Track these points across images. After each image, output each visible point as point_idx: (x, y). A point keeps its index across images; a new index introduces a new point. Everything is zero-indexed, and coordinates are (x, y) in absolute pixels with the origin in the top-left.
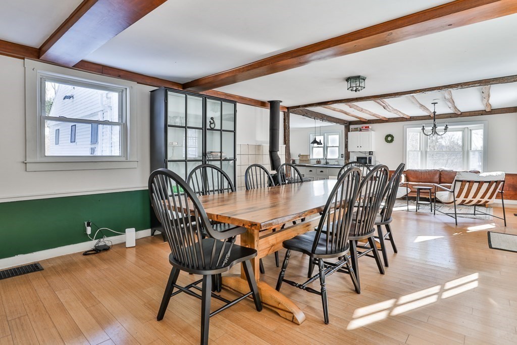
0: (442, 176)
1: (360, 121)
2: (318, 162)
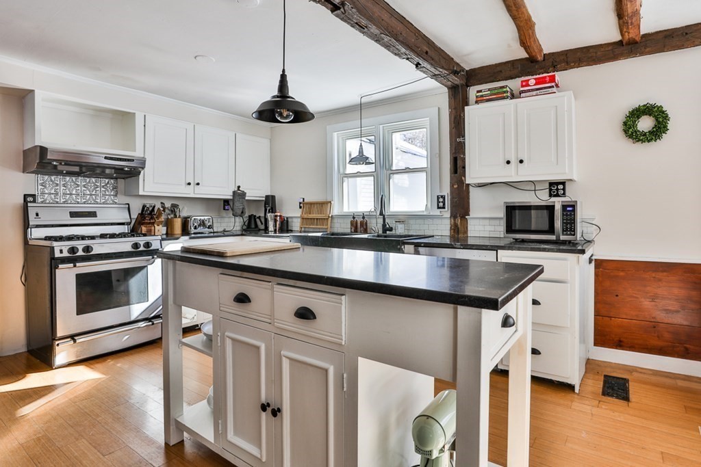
2: (360, 225)
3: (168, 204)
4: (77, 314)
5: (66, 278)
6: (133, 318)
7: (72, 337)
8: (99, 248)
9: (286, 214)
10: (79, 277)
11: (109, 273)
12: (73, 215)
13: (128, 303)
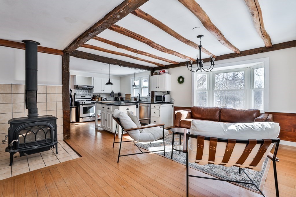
0: (221, 114)
1: (160, 67)
2: (135, 99)
3: (98, 95)
4: (83, 113)
5: (81, 108)
6: (90, 116)
7: (82, 117)
8: (86, 103)
9: (122, 97)
10: (83, 107)
11: (86, 107)
12: (82, 97)
13: (89, 113)
